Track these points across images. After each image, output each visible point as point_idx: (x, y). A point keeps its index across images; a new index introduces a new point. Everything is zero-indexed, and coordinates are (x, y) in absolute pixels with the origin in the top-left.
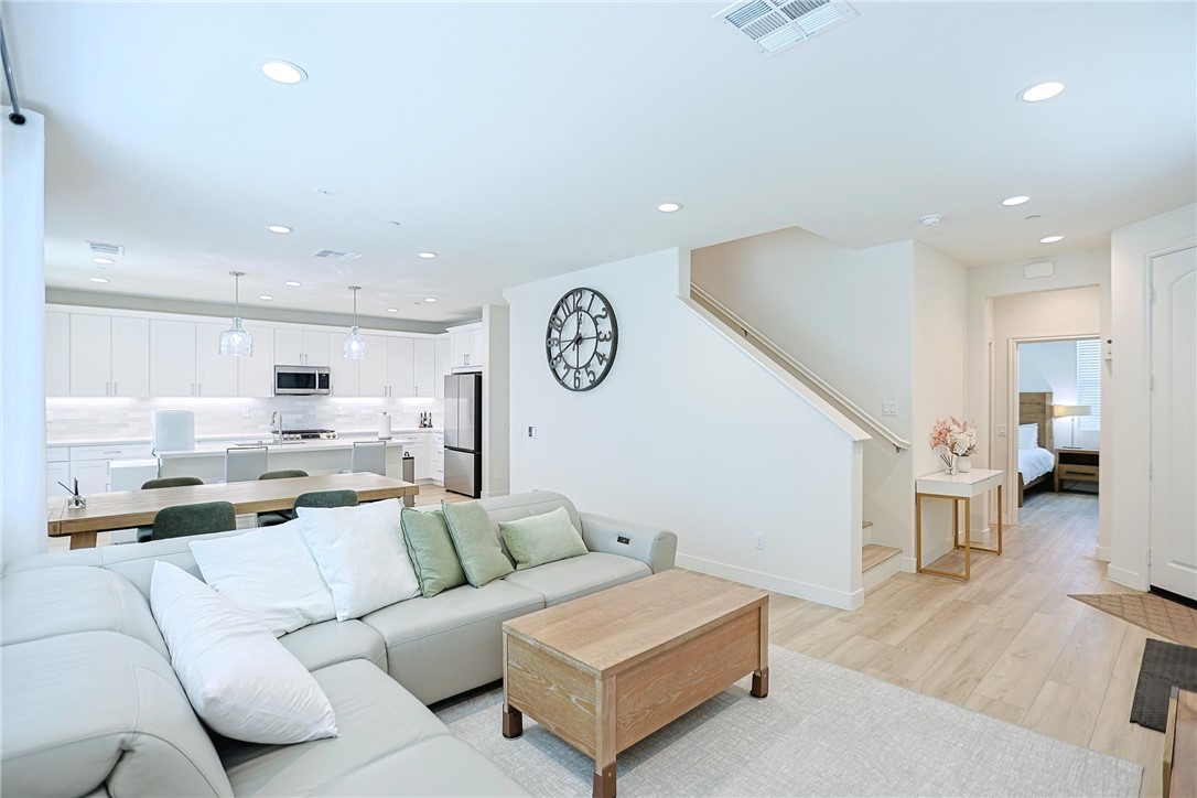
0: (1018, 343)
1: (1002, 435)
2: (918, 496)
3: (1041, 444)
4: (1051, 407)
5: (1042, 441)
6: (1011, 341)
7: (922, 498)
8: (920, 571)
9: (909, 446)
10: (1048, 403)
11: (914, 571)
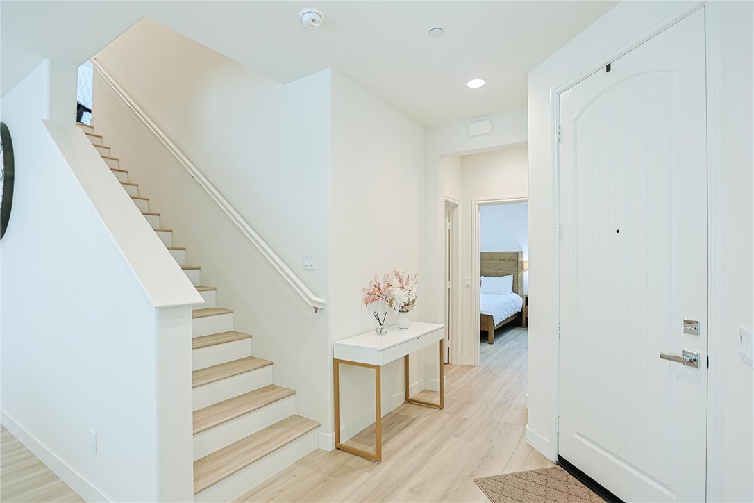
0: (479, 205)
1: (468, 286)
2: (337, 362)
3: (514, 291)
4: (522, 262)
5: (516, 288)
6: (474, 203)
7: (341, 366)
8: (339, 448)
9: (325, 305)
10: (519, 259)
11: (330, 446)
